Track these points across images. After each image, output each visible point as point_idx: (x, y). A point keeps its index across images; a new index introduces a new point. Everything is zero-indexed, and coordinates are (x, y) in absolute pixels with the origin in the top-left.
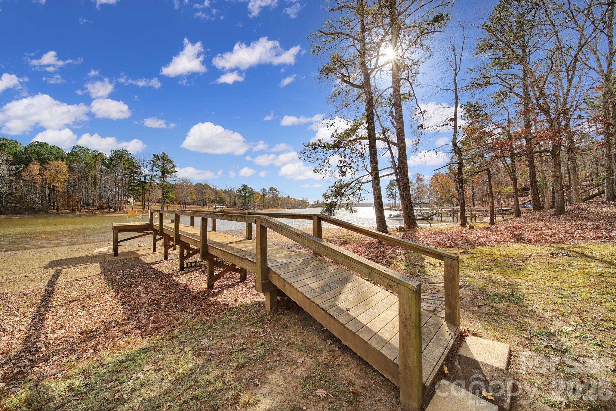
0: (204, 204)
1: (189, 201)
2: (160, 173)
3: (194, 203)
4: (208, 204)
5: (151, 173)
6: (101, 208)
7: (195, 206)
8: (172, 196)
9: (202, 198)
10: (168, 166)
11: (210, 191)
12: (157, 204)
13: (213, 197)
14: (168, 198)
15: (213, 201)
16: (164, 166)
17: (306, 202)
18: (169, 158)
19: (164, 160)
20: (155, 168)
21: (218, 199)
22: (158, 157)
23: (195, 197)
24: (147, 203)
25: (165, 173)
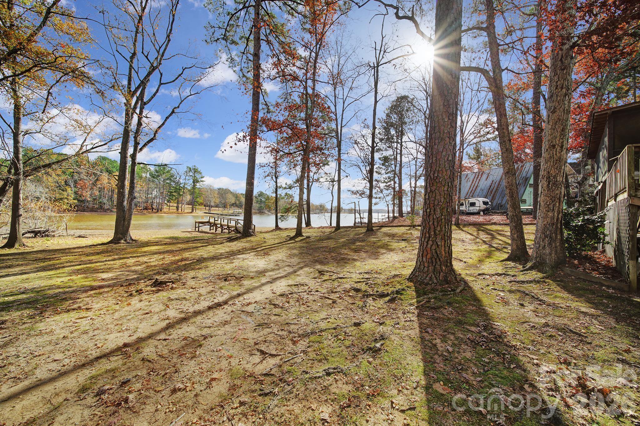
0: (225, 207)
1: (212, 204)
2: (191, 181)
3: (217, 206)
4: (228, 207)
5: (184, 181)
6: (146, 208)
7: (217, 209)
8: (200, 200)
9: (223, 202)
10: (198, 176)
11: (230, 196)
12: (187, 206)
13: (233, 201)
14: (197, 202)
15: (233, 205)
16: (195, 177)
17: (324, 207)
18: (199, 170)
19: (195, 172)
20: (187, 177)
21: (237, 202)
22: (190, 168)
23: (218, 201)
24: (180, 205)
25: (195, 181)
